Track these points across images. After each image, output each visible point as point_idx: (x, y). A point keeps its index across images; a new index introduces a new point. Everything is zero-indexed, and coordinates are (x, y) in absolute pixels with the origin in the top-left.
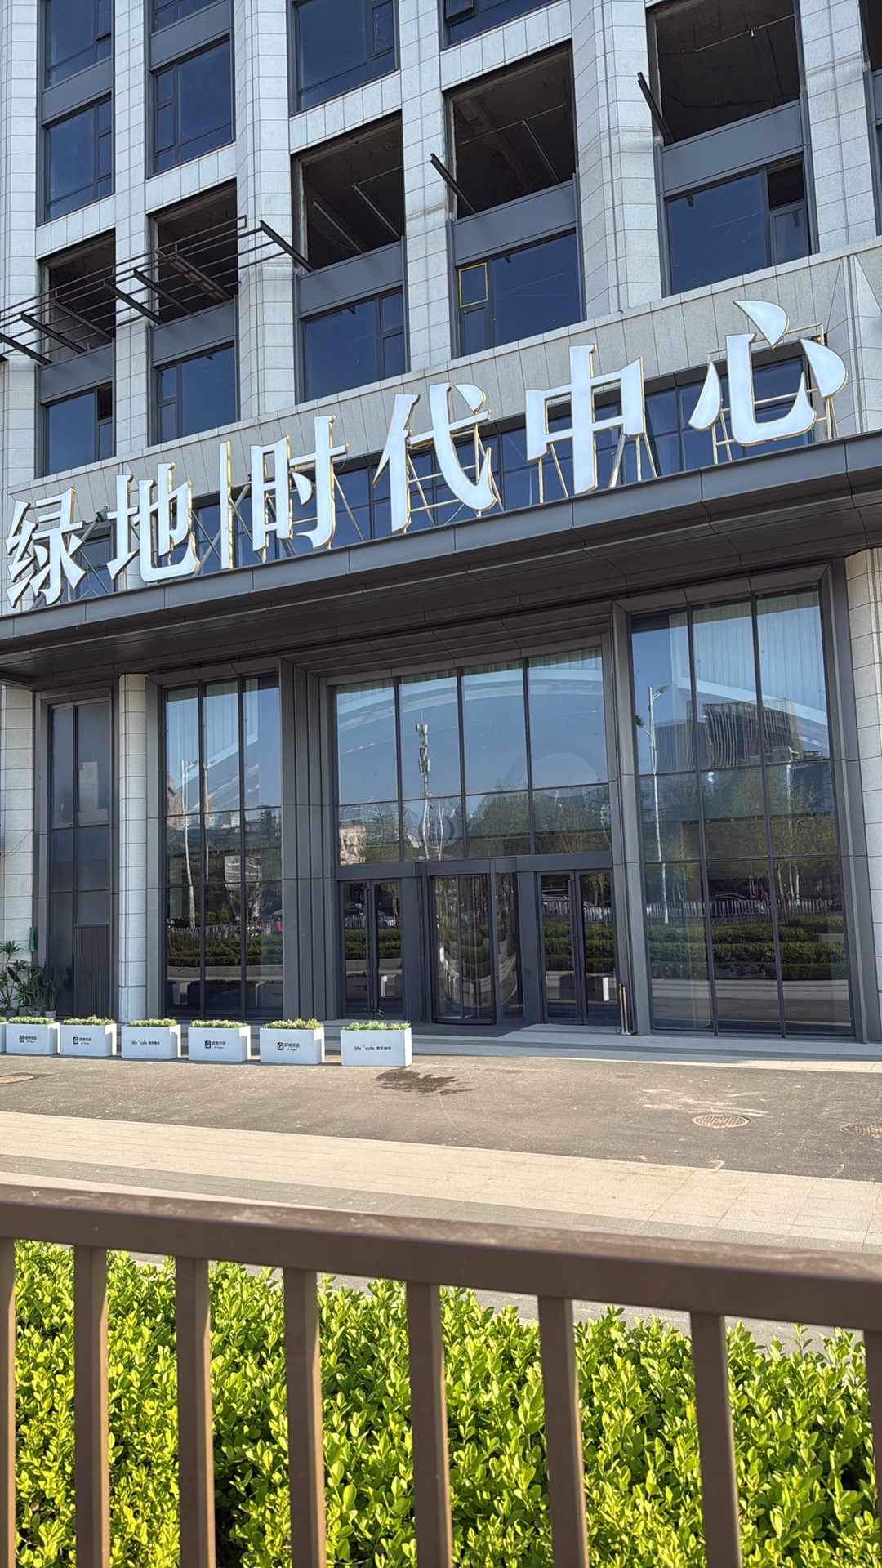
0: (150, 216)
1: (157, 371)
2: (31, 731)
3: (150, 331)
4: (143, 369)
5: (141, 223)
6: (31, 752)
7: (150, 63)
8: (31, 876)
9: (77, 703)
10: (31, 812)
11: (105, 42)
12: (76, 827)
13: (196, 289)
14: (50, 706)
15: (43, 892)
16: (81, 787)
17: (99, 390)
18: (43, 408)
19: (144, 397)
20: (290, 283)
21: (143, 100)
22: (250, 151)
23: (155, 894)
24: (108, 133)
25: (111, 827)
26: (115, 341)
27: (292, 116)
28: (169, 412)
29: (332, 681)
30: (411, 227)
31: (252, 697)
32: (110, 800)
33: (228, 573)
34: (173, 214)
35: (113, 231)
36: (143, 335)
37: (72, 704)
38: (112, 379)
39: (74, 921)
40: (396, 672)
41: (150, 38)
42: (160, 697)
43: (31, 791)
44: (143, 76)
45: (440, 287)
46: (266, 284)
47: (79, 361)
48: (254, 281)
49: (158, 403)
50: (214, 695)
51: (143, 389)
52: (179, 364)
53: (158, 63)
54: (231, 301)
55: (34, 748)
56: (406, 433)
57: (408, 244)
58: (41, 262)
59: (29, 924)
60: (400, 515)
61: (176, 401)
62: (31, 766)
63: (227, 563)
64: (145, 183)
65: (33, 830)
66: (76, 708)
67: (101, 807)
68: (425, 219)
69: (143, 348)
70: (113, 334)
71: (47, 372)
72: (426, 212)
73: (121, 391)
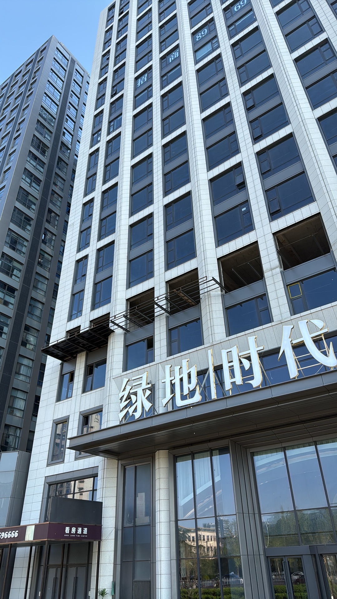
0: (167, 282)
1: (170, 331)
2: (116, 478)
3: (167, 318)
4: (165, 330)
5: (164, 284)
6: (116, 488)
7: (166, 239)
8: (113, 552)
9: (136, 465)
10: (115, 518)
11: (151, 236)
12: (135, 526)
13: (185, 302)
14: (124, 467)
15: (119, 561)
16: (137, 506)
17: (147, 339)
18: (126, 347)
19: (165, 340)
20: (221, 297)
21: (164, 250)
22: (203, 258)
23: (174, 563)
24: (152, 260)
25: (151, 527)
26: (154, 322)
27: (217, 247)
28: (175, 345)
29: (252, 450)
30: (266, 275)
31: (216, 459)
32: (151, 512)
33: (215, 401)
34: (175, 281)
35: (154, 288)
36: (165, 319)
37: (134, 465)
38: (153, 335)
39: (134, 577)
40: (284, 445)
41: (166, 233)
42: (174, 460)
43: (115, 507)
44: (163, 243)
45: (282, 292)
46: (212, 298)
47: (140, 330)
48: (207, 297)
49: (170, 341)
50: (199, 458)
51: (165, 337)
52: (178, 328)
53: (168, 239)
54: (198, 305)
55: (117, 487)
56: (290, 339)
57: (266, 280)
58: (127, 300)
59: (111, 579)
60: (293, 371)
61: (177, 340)
62: (115, 496)
63: (214, 396)
64: (165, 273)
65: (115, 528)
66: (136, 467)
67: (146, 515)
68: (272, 272)
69: (165, 323)
70: (153, 320)
71: (128, 335)
72: (272, 269)
73: (156, 338)
